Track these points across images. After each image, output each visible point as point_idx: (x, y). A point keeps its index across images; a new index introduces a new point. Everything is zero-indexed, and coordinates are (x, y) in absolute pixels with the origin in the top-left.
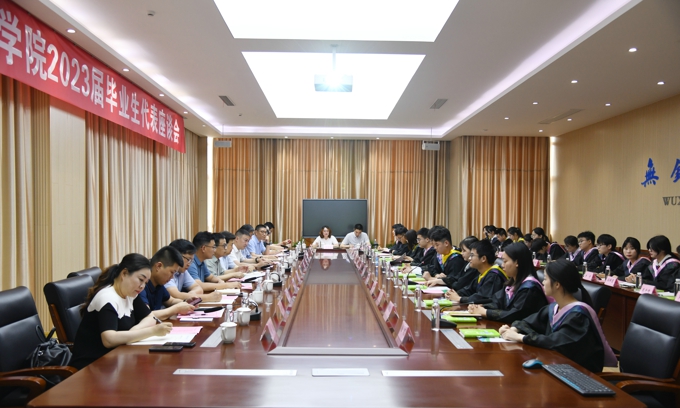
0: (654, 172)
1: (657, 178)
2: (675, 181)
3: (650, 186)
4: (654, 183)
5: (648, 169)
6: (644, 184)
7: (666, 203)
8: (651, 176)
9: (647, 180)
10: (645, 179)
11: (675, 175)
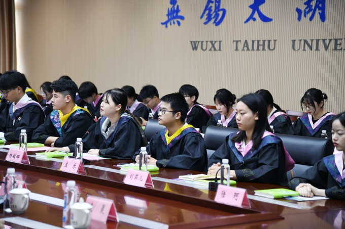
0: (178, 11)
1: (182, 18)
2: (205, 23)
3: (173, 27)
4: (179, 24)
5: (170, 6)
6: (165, 23)
7: (195, 48)
8: (174, 15)
9: (169, 20)
10: (165, 19)
11: (205, 17)
